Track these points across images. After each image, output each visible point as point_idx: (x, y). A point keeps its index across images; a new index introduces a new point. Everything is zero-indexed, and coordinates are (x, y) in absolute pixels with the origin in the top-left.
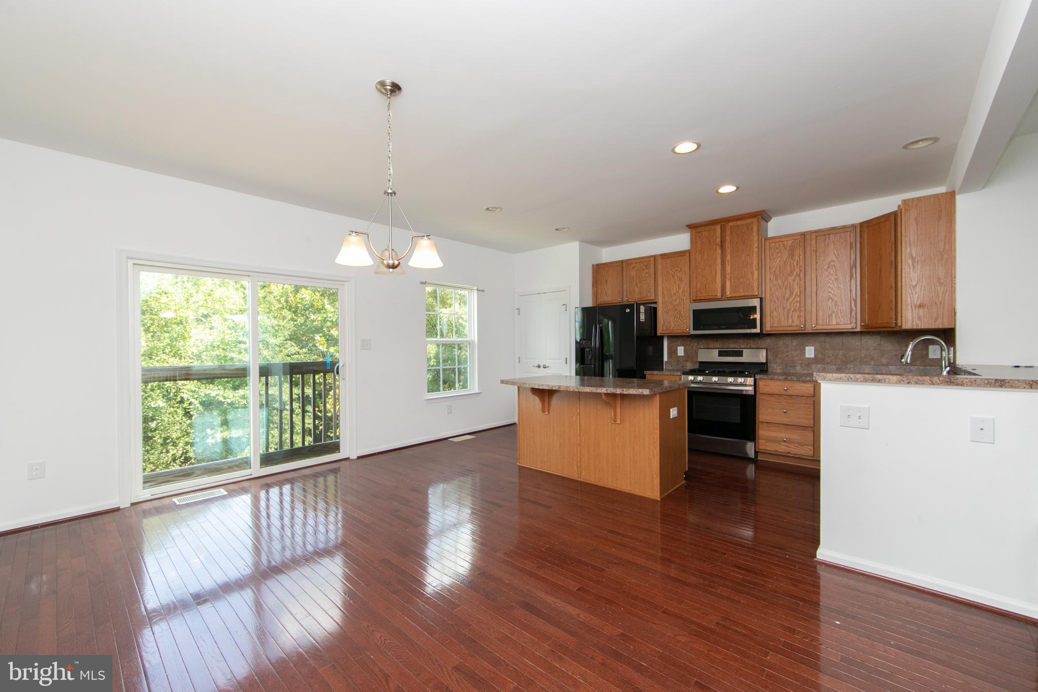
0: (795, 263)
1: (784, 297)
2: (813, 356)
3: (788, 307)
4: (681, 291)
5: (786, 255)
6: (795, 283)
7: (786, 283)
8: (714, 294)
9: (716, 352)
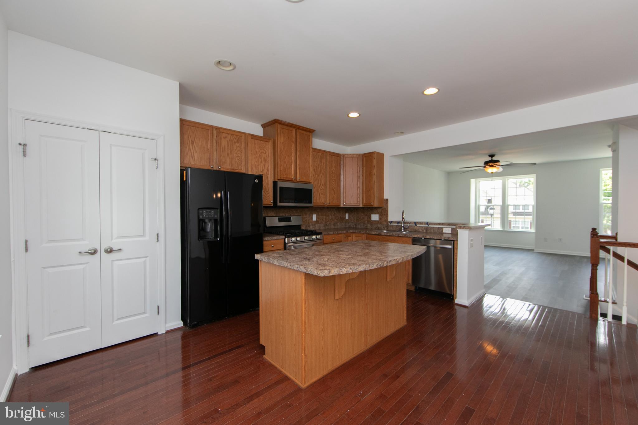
1: (318, 185)
2: (315, 220)
3: (319, 192)
6: (322, 178)
7: (319, 178)
8: (290, 177)
9: (277, 219)
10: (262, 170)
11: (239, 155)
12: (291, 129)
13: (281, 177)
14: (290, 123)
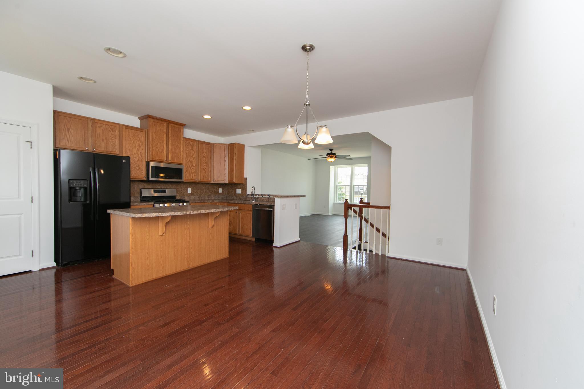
0: (194, 152)
2: (190, 192)
3: (191, 171)
4: (139, 153)
5: (190, 148)
6: (194, 161)
7: (190, 160)
8: (162, 159)
9: (152, 191)
10: (135, 153)
11: (114, 141)
12: (163, 122)
13: (153, 159)
14: (161, 118)
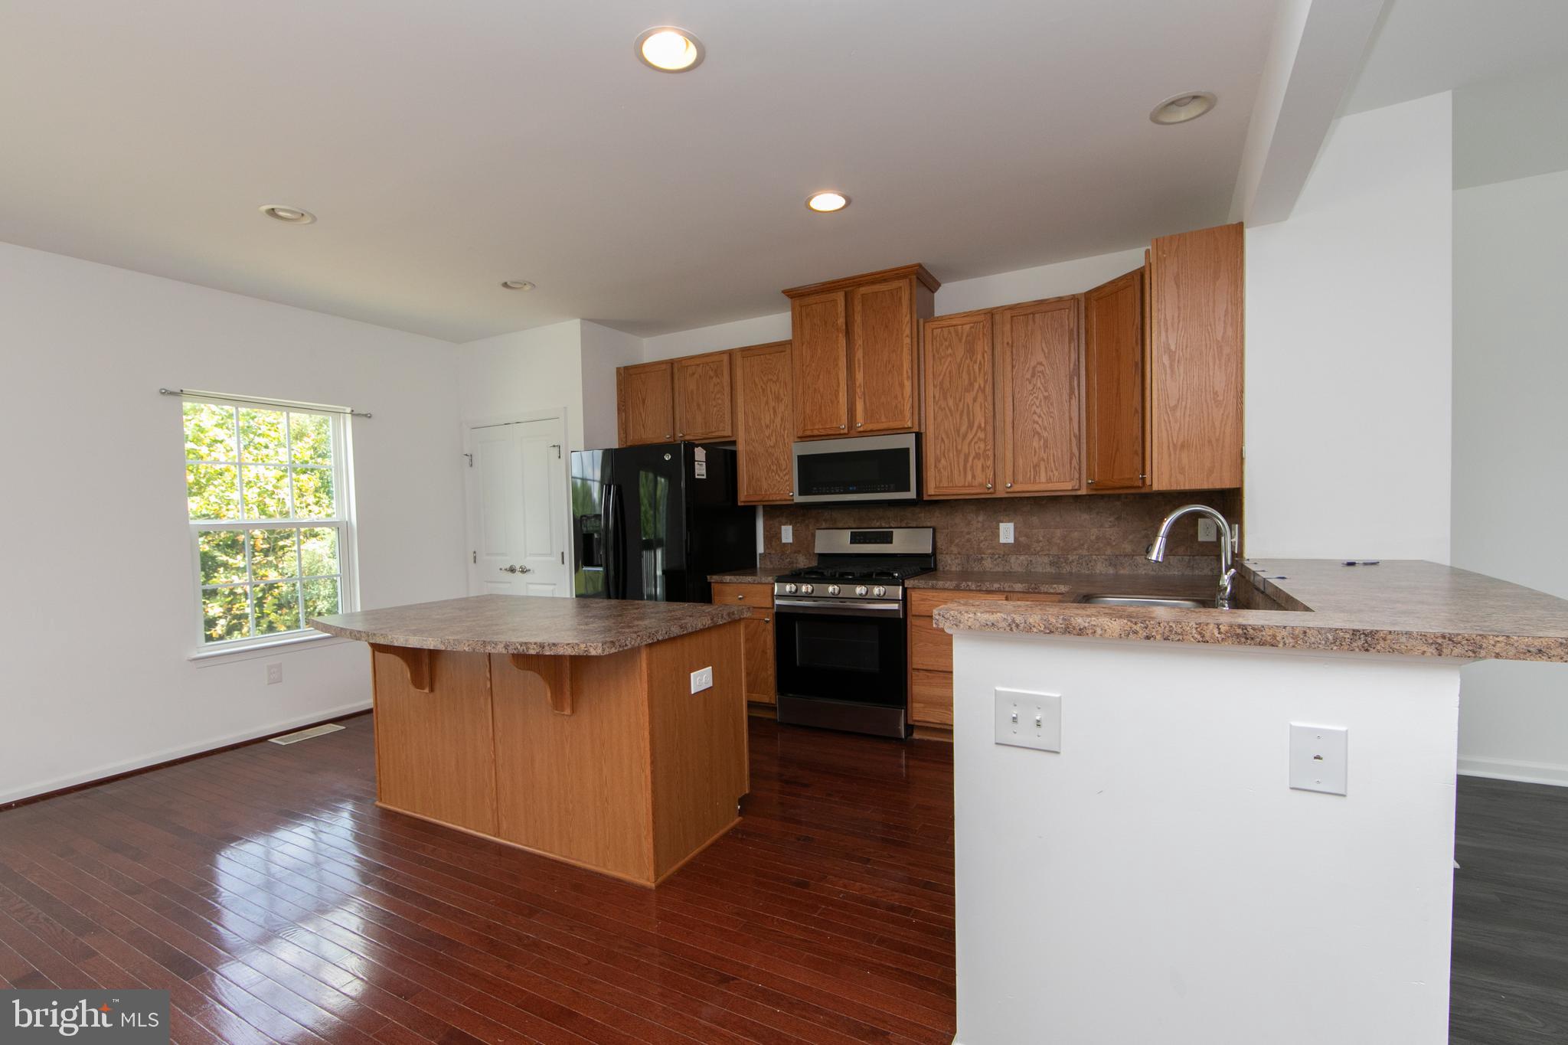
0: (976, 368)
1: (958, 431)
2: (1011, 540)
3: (965, 449)
4: (778, 420)
5: (960, 352)
6: (977, 405)
7: (961, 406)
8: (835, 425)
9: (847, 535)
10: (768, 422)
11: (720, 401)
12: (831, 296)
13: (804, 431)
14: (824, 284)
